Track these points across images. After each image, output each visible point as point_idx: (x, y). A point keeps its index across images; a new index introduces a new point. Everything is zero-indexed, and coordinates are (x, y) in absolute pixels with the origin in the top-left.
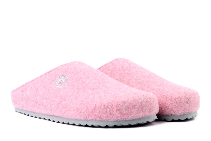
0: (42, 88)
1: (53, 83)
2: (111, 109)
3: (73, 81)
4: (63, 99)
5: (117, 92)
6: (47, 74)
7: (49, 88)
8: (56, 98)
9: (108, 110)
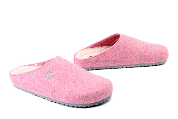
0: (37, 79)
1: (45, 76)
2: (90, 98)
3: (59, 76)
4: (55, 89)
5: (90, 84)
6: (39, 70)
7: (43, 80)
8: (50, 89)
9: (88, 99)
